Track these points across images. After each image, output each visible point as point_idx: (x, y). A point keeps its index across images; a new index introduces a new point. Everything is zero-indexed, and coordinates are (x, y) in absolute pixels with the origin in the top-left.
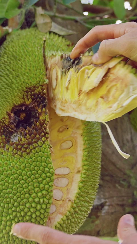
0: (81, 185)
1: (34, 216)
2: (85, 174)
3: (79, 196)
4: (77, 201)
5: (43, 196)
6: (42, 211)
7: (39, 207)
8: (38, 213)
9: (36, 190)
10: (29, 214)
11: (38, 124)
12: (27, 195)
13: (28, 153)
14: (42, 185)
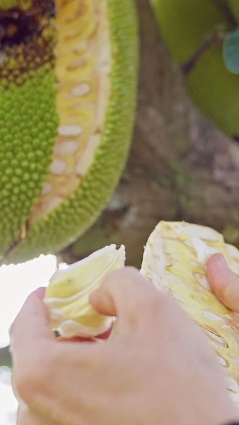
0: (100, 152)
1: (16, 190)
2: (108, 135)
3: (94, 171)
4: (90, 177)
5: (37, 160)
6: (32, 185)
7: (27, 176)
8: (23, 187)
9: (26, 146)
10: (8, 186)
11: (40, 41)
12: (9, 154)
13: (19, 85)
14: (36, 141)
